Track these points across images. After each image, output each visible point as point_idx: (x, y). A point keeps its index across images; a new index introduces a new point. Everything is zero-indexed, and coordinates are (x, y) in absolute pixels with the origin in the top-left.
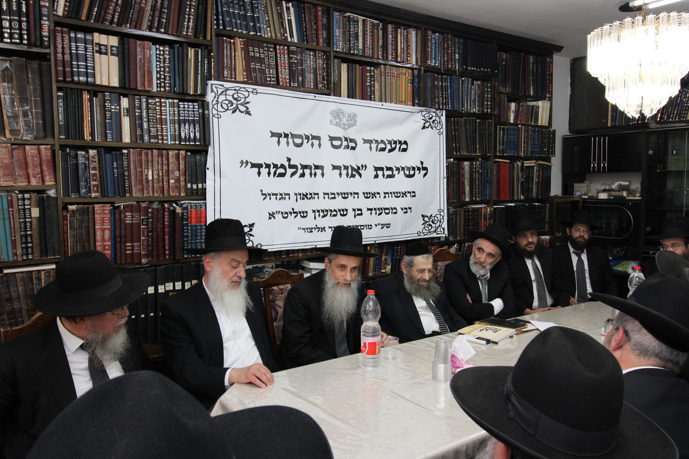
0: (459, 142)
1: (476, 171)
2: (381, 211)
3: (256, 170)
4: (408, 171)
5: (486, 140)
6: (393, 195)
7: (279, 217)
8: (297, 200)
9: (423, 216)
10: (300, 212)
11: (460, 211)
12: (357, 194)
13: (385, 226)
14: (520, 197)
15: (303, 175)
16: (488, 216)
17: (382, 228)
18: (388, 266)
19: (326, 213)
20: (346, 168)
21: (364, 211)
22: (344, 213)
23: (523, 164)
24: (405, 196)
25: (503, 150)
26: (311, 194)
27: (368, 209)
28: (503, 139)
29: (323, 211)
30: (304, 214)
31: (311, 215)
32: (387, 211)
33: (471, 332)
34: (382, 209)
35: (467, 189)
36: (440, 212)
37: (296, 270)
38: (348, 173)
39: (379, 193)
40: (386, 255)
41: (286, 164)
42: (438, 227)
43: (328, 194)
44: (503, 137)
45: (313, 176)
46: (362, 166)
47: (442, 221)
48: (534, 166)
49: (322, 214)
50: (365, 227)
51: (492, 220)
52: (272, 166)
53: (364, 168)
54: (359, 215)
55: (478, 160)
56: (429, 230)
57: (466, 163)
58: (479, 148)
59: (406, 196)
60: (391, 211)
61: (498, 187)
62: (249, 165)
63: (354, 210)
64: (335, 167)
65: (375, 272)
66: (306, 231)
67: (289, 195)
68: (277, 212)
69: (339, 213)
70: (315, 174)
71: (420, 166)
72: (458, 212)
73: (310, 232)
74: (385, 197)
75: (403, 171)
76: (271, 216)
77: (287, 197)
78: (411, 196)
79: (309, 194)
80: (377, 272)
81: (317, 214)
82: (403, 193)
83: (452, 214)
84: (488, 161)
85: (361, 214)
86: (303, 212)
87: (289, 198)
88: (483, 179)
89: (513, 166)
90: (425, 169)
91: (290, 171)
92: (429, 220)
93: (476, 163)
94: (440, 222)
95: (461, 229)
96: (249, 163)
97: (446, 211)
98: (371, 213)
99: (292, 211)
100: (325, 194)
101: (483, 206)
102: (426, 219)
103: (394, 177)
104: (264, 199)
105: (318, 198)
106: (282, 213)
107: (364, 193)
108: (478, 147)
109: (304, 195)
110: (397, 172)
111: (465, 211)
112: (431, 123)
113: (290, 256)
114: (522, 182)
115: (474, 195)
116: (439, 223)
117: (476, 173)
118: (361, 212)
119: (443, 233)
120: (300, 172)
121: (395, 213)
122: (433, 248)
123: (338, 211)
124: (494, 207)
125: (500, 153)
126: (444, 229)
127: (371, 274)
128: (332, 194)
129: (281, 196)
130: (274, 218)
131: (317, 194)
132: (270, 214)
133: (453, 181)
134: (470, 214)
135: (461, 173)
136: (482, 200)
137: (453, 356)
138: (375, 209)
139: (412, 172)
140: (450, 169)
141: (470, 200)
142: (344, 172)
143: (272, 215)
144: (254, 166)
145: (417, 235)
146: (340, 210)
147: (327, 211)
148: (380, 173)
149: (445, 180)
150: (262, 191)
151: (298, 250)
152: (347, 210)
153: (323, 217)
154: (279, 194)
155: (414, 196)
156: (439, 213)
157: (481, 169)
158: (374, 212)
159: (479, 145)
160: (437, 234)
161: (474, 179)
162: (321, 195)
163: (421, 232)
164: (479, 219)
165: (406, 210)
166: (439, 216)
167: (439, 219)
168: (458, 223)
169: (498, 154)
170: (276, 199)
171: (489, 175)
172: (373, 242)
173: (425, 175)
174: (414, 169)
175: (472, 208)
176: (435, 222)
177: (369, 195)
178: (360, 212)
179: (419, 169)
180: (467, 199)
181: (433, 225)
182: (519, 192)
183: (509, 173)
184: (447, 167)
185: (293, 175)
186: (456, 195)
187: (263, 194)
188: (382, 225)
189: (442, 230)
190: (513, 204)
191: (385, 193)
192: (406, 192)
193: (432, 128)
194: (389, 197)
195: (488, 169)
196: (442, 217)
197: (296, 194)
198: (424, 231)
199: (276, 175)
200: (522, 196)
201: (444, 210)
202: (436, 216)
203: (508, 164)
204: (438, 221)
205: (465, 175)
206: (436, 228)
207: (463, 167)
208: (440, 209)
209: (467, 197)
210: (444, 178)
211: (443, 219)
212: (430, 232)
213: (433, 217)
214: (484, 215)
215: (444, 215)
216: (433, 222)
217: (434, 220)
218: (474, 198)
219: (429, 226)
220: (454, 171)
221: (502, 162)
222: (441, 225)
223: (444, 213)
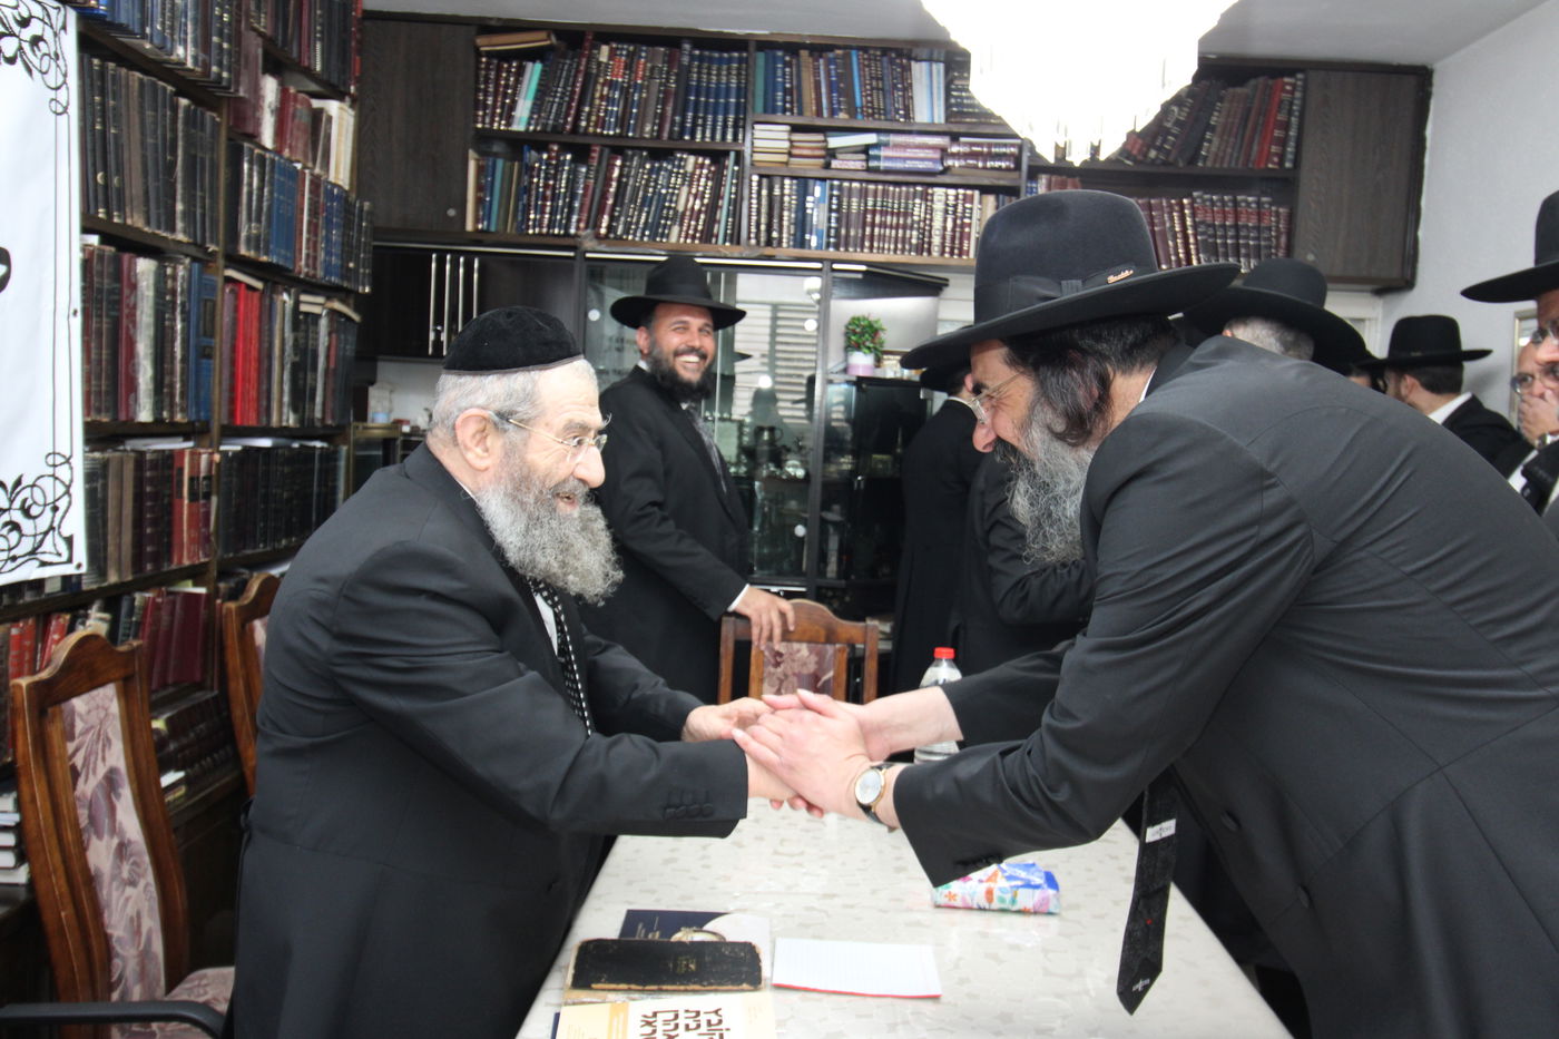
0: (120, 171)
1: (174, 302)
5: (203, 190)
11: (121, 462)
14: (285, 418)
16: (202, 486)
23: (297, 303)
25: (258, 238)
28: (260, 197)
35: (146, 372)
36: (55, 466)
42: (46, 533)
44: (261, 189)
47: (62, 504)
48: (317, 317)
51: (214, 500)
55: (181, 262)
57: (145, 267)
58: (184, 213)
61: (230, 375)
72: (113, 468)
84: (206, 271)
88: (193, 341)
89: (271, 299)
92: (12, 501)
93: (175, 269)
94: (55, 509)
95: (122, 541)
97: (78, 462)
101: (188, 444)
108: (179, 207)
111: (136, 464)
112: (26, 47)
114: (294, 366)
115: (166, 400)
117: (174, 310)
119: (65, 557)
122: (14, 631)
124: (223, 448)
125: (248, 249)
126: (69, 541)
134: (148, 474)
135: (125, 301)
136: (191, 423)
141: (158, 420)
149: (77, 322)
156: (50, 471)
157: (189, 301)
159: (184, 201)
160: (43, 564)
161: (168, 337)
164: (171, 495)
166: (47, 483)
168: (111, 513)
169: (243, 251)
171: (210, 328)
175: (152, 451)
176: (35, 511)
180: (145, 415)
181: (27, 525)
183: (261, 329)
184: (86, 266)
189: (63, 547)
190: (266, 443)
193: (30, 71)
195: (207, 304)
196: (61, 489)
200: (291, 415)
201: (71, 457)
202: (38, 483)
203: (256, 295)
204: (45, 505)
205: (138, 313)
206: (39, 538)
207: (133, 280)
208: (54, 453)
209: (144, 408)
210: (72, 311)
211: (66, 499)
212: (14, 559)
213: (24, 488)
214: (191, 479)
215: (71, 481)
216: (26, 512)
217: (29, 502)
218: (165, 414)
219: (11, 530)
220: (100, 291)
221: (243, 286)
222: (55, 525)
223: (71, 468)
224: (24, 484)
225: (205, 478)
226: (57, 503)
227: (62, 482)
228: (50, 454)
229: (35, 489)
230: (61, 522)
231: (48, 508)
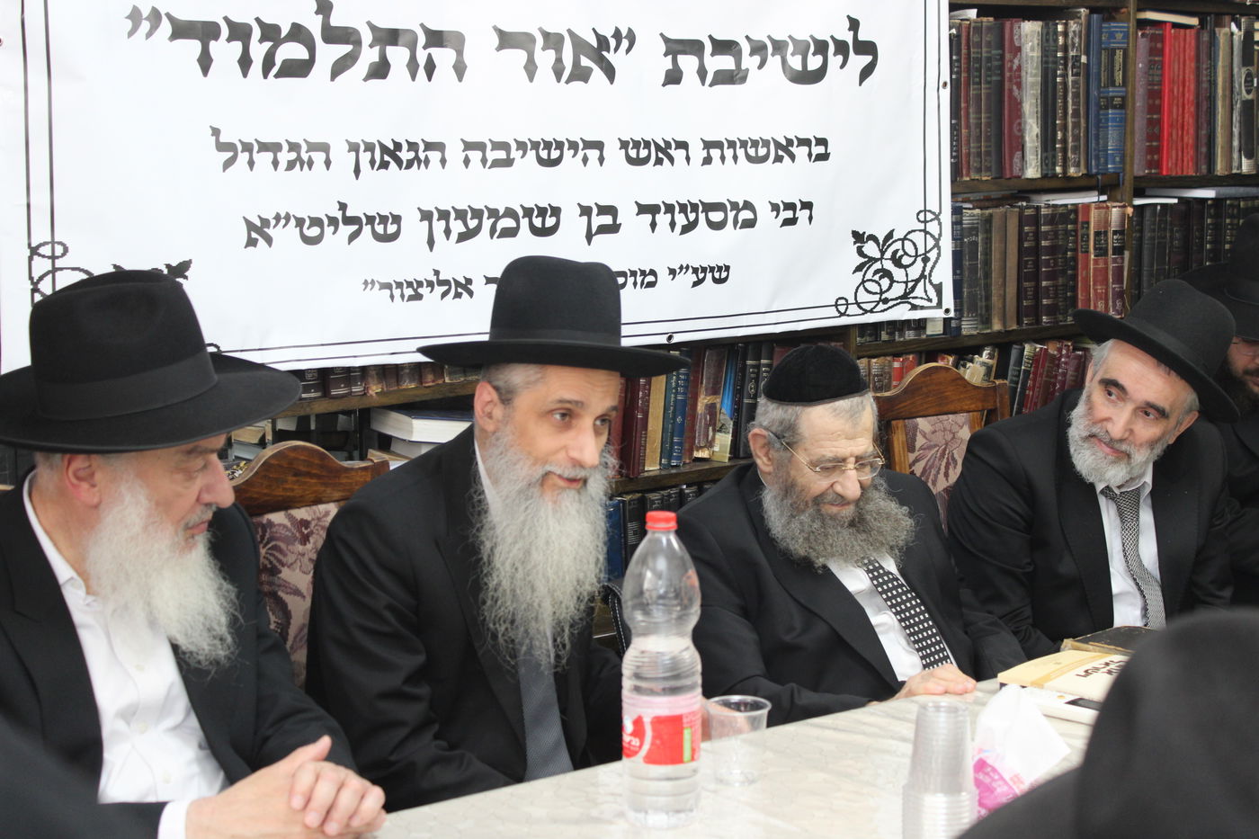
1: (1065, 58)
2: (692, 217)
3: (194, 46)
4: (799, 58)
6: (740, 152)
7: (286, 236)
8: (357, 171)
9: (858, 237)
10: (370, 220)
11: (1005, 219)
12: (599, 145)
13: (709, 276)
14: (1235, 164)
15: (380, 70)
16: (1112, 241)
17: (695, 284)
18: (719, 436)
19: (473, 224)
20: (553, 41)
21: (627, 215)
22: (544, 220)
23: (1249, 34)
24: (786, 158)
26: (413, 146)
27: (643, 209)
29: (461, 215)
30: (386, 228)
31: (414, 230)
32: (716, 216)
33: (1047, 678)
34: (694, 207)
35: (1032, 130)
36: (925, 222)
37: (356, 453)
38: (559, 60)
39: (683, 145)
40: (715, 391)
41: (314, 25)
42: (917, 281)
43: (480, 146)
45: (421, 73)
46: (617, 35)
47: (933, 255)
49: (457, 227)
50: (631, 280)
51: (1127, 254)
52: (257, 33)
53: (625, 43)
54: (603, 229)
55: (1076, 16)
56: (882, 293)
57: (1030, 30)
59: (792, 157)
60: (731, 215)
61: (1151, 123)
62: (166, 28)
63: (586, 211)
64: (507, 40)
65: (670, 458)
66: (397, 292)
67: (324, 148)
68: (278, 218)
69: (524, 222)
70: (430, 68)
71: (848, 37)
72: (996, 223)
73: (411, 298)
74: (708, 161)
75: (778, 58)
76: (254, 235)
77: (319, 157)
78: (810, 155)
79: (405, 147)
80: (679, 458)
81: (439, 226)
82: (778, 145)
83: (973, 230)
84: (1110, 18)
85: (613, 228)
86: (384, 219)
87: (328, 163)
88: (1094, 93)
89: (1213, 36)
90: (868, 48)
91: (328, 54)
92: (883, 253)
93: (1066, 25)
94: (926, 260)
95: (1005, 290)
96: (165, 19)
97: (947, 218)
98: (653, 225)
99: (339, 215)
100: (469, 146)
101: (1091, 198)
102: (871, 249)
103: (743, 80)
104: (228, 164)
105: (443, 161)
106: (300, 222)
107: (624, 145)
109: (384, 149)
110: (757, 59)
111: (1022, 221)
113: (334, 392)
114: (1247, 105)
115: (1060, 155)
116: (919, 263)
117: (1066, 65)
118: (615, 219)
119: (935, 303)
120: (369, 55)
121: (750, 224)
122: (896, 365)
123: (521, 213)
124: (1138, 202)
126: (938, 289)
127: (652, 467)
128: (498, 146)
129: (293, 155)
130: (269, 240)
131: (439, 147)
132: (250, 226)
133: (979, 97)
134: (1044, 228)
135: (1007, 65)
136: (1088, 176)
137: (981, 766)
138: (670, 209)
139: (814, 62)
140: (964, 51)
141: (1044, 177)
142: (545, 59)
143: (260, 231)
144: (182, 30)
145: (833, 312)
146: (528, 212)
147: (477, 214)
148: (688, 63)
149: (946, 94)
150: (216, 132)
151: (364, 369)
152: (556, 211)
153: (463, 237)
154: (285, 147)
155: (824, 157)
156: (921, 226)
157: (1087, 54)
158: (664, 219)
160: (914, 307)
161: (1060, 93)
162: (455, 153)
163: (851, 300)
164: (1075, 250)
165: (789, 214)
166: (918, 238)
167: (921, 251)
168: (995, 265)
170: (275, 163)
171: (1119, 77)
172: (663, 340)
173: (866, 72)
174: (821, 47)
175: (1048, 206)
176: (906, 261)
177: (644, 153)
178: (607, 220)
179: (841, 48)
180: (1032, 172)
181: (898, 274)
182: (1236, 143)
183: (1198, 69)
184: (954, 42)
185: (339, 68)
186: (988, 153)
187: (222, 147)
188: (695, 271)
189: (932, 293)
190: (1209, 193)
191: (708, 145)
192: (790, 142)
194: (723, 158)
195: (1112, 53)
196: (931, 243)
197: (354, 148)
198: (862, 296)
199: (275, 70)
200: (1244, 160)
201: (940, 213)
202: (909, 237)
203: (1193, 32)
204: (917, 256)
205: (1023, 74)
206: (910, 285)
207: (1017, 44)
208: (925, 211)
209: (1031, 165)
210: (941, 84)
211: (935, 251)
212: (886, 301)
213: (896, 241)
214: (1097, 234)
215: (940, 235)
216: (897, 262)
217: (900, 253)
218: (1058, 169)
219: (881, 278)
220: (979, 60)
221: (1168, 26)
222: (927, 273)
223: (940, 224)
224: (895, 237)
225: (1115, 233)
226: (928, 255)
227: (932, 236)
228: (921, 211)
229: (906, 242)
230: (931, 271)
231: (919, 259)
